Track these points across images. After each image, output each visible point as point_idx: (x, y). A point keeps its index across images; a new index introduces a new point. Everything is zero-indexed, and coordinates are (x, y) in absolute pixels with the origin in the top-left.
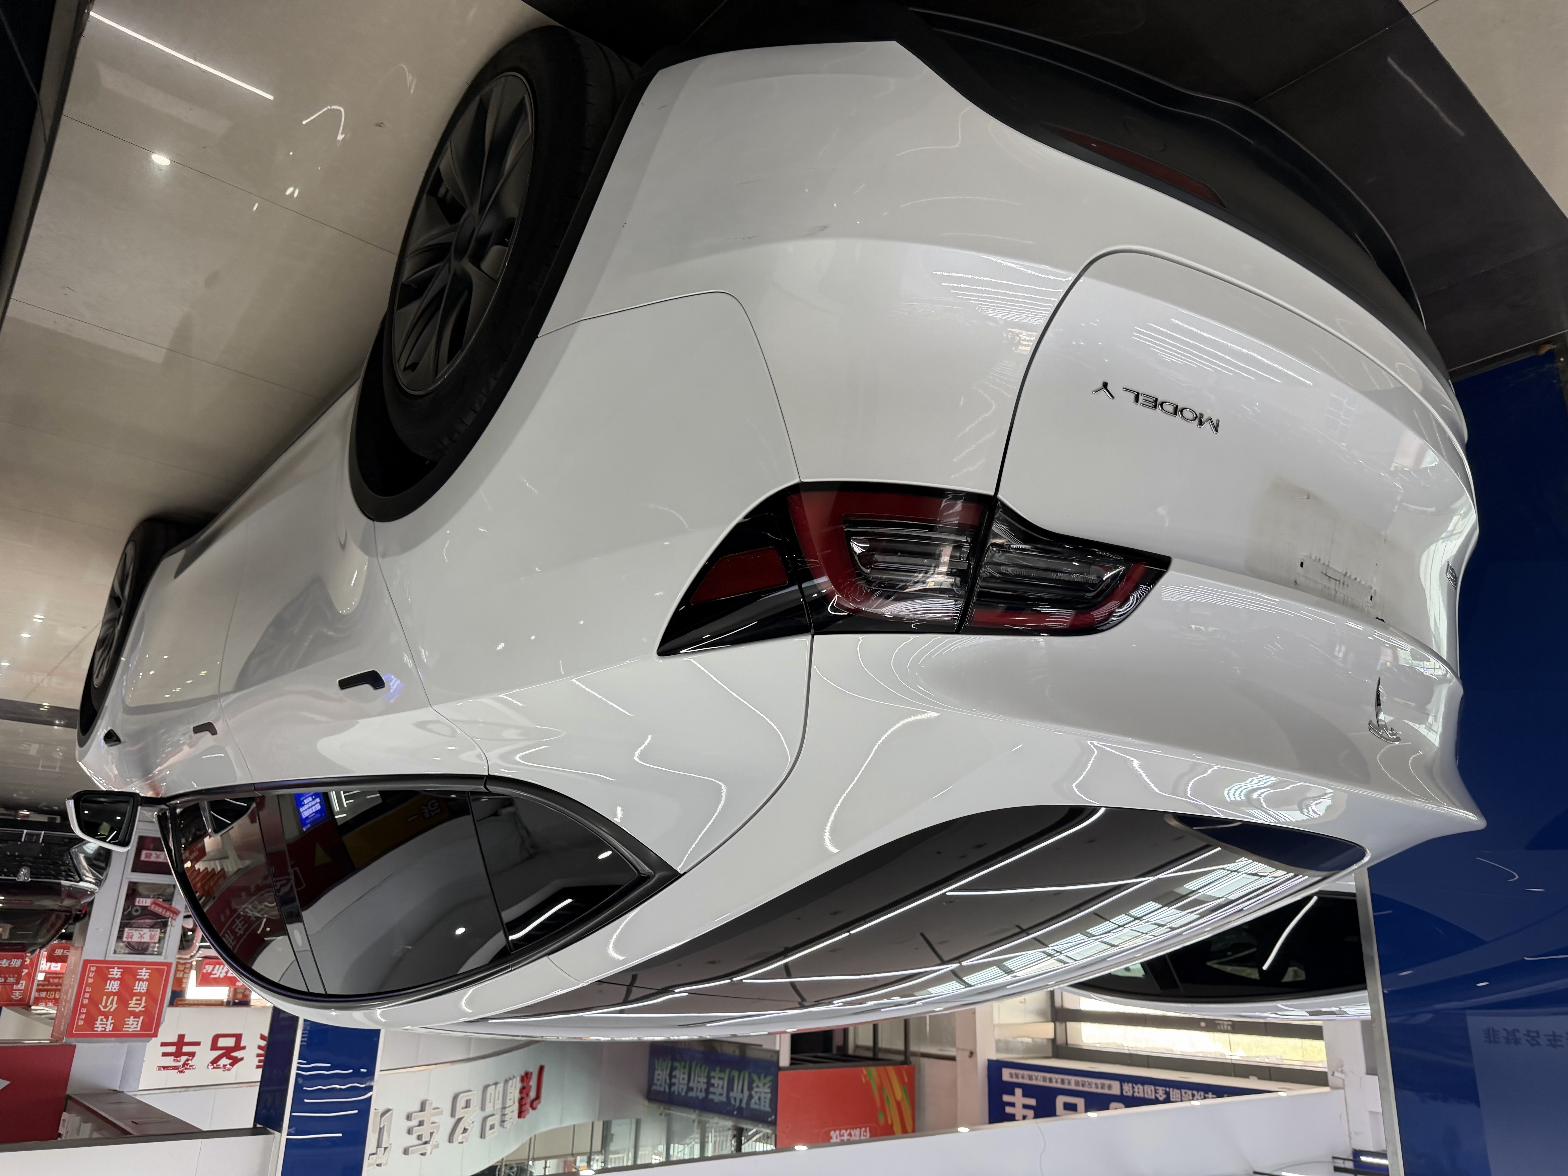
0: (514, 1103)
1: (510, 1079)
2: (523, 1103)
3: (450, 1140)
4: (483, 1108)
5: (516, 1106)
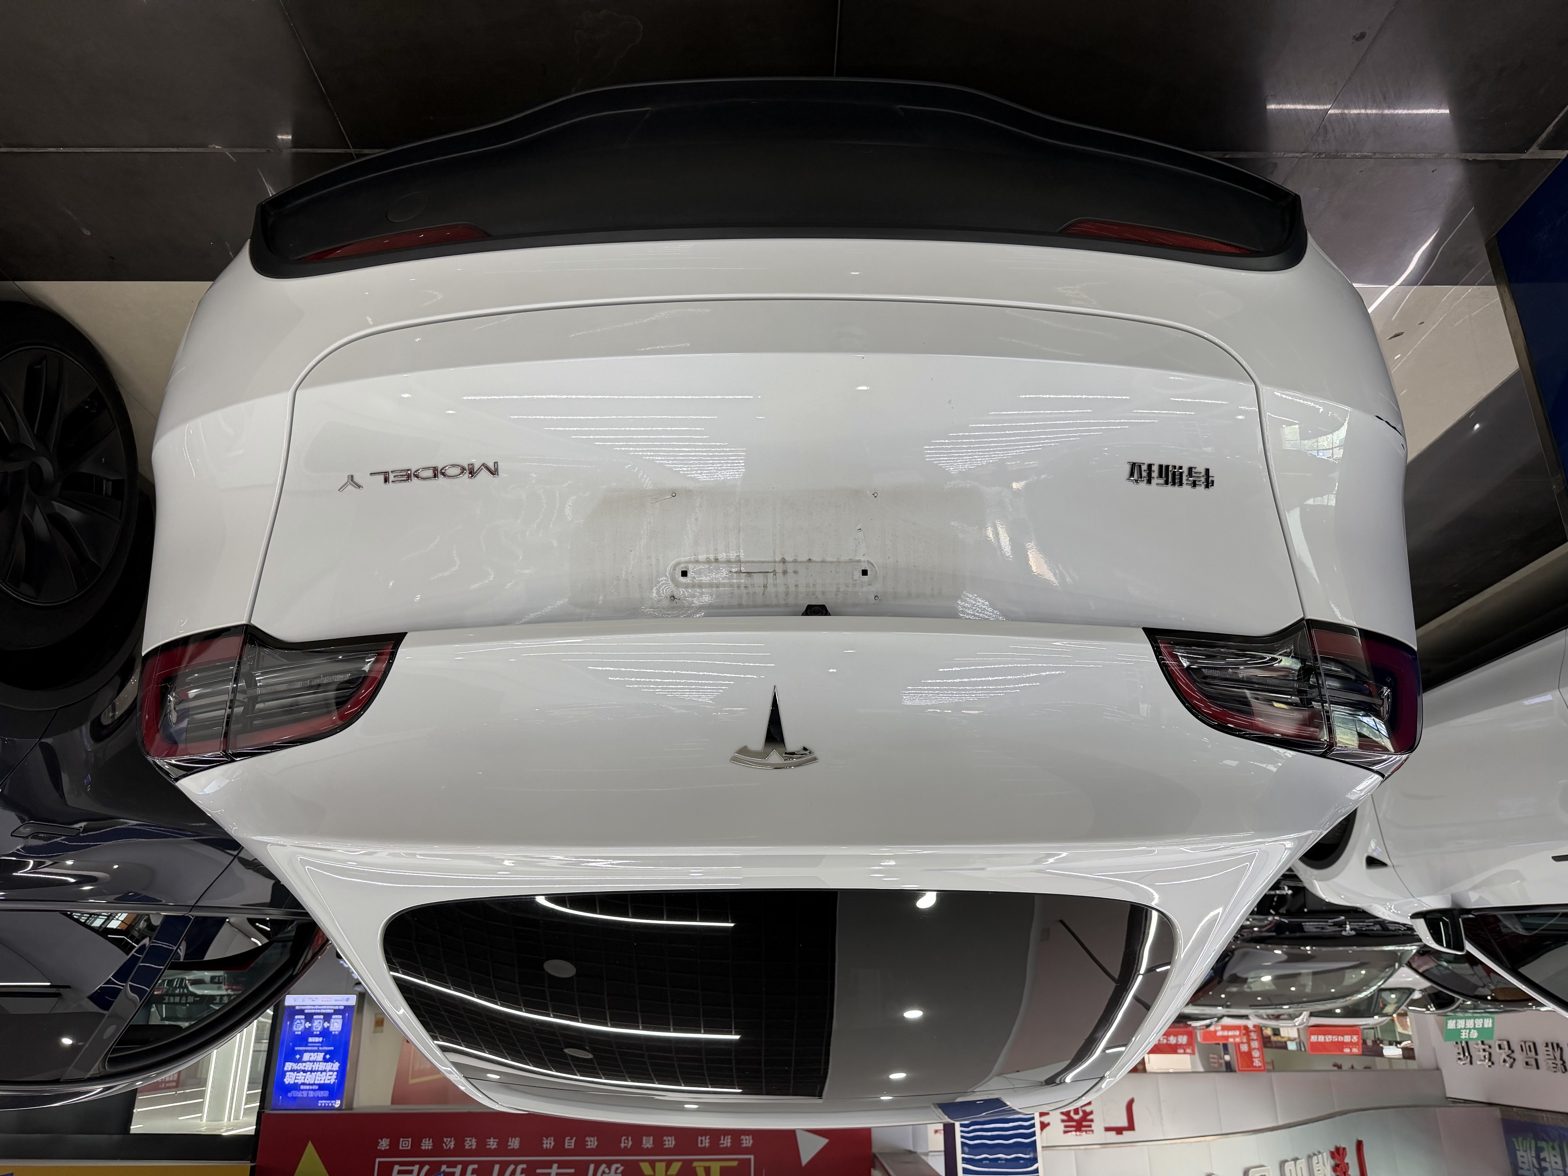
1: (1315, 1155)
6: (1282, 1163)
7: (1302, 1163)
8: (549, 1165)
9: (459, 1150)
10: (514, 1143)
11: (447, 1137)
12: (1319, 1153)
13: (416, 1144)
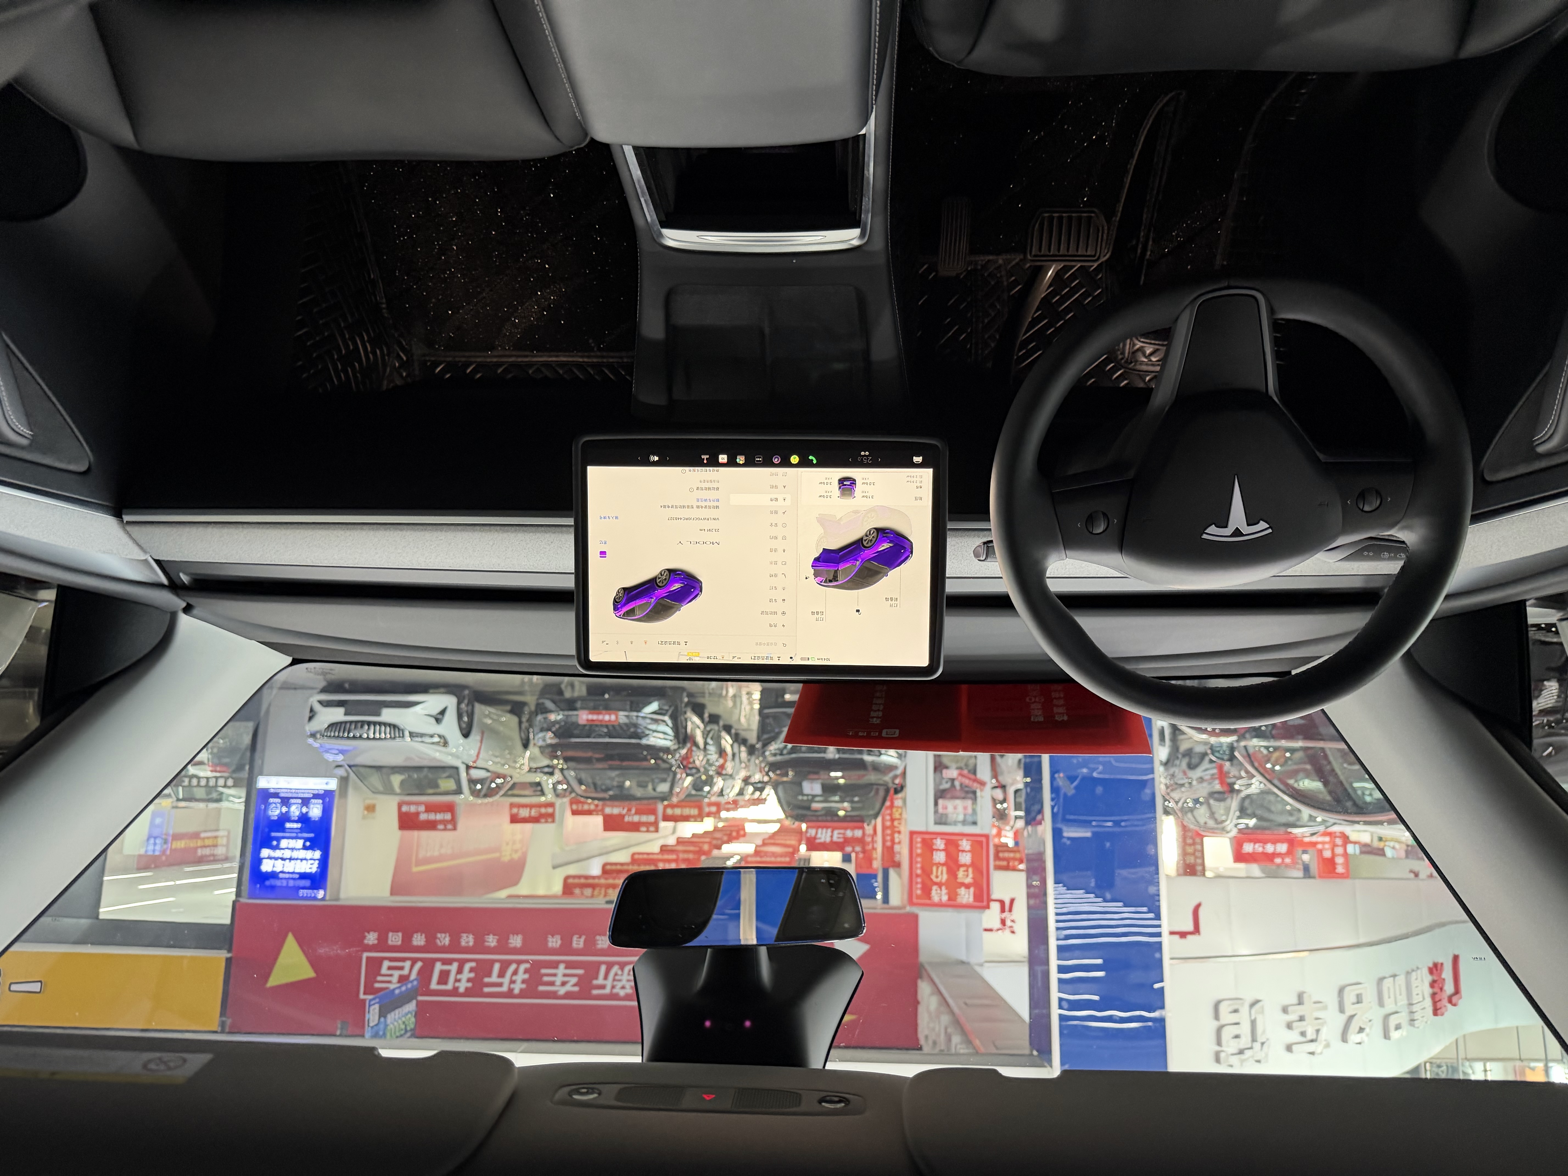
0: (1424, 999)
1: (1413, 971)
2: (1437, 999)
3: (1344, 1039)
4: (1381, 1004)
5: (1428, 1003)
6: (1381, 980)
7: (1401, 980)
8: (555, 965)
9: (455, 947)
10: (516, 941)
11: (441, 932)
12: (1418, 968)
13: (407, 939)
